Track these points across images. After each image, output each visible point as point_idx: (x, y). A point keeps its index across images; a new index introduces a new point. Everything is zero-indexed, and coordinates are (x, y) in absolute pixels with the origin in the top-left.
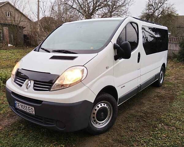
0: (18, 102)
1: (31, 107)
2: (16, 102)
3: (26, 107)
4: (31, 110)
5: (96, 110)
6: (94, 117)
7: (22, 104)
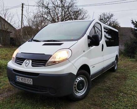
0: (18, 77)
1: (30, 79)
2: (17, 76)
3: (25, 80)
4: (29, 81)
5: (76, 82)
6: (75, 87)
7: (22, 78)
